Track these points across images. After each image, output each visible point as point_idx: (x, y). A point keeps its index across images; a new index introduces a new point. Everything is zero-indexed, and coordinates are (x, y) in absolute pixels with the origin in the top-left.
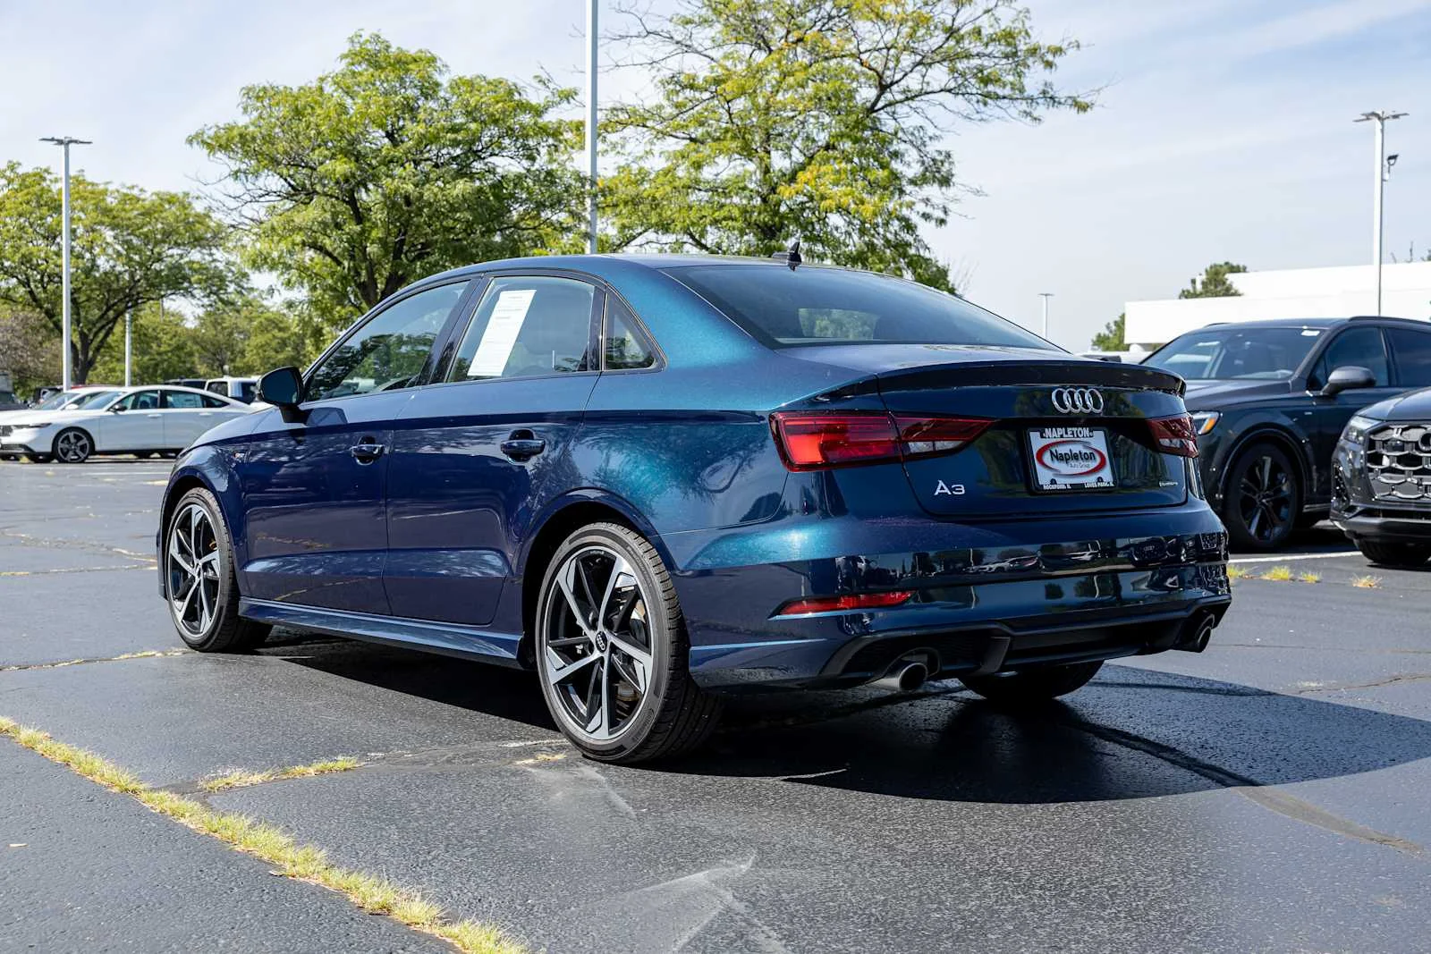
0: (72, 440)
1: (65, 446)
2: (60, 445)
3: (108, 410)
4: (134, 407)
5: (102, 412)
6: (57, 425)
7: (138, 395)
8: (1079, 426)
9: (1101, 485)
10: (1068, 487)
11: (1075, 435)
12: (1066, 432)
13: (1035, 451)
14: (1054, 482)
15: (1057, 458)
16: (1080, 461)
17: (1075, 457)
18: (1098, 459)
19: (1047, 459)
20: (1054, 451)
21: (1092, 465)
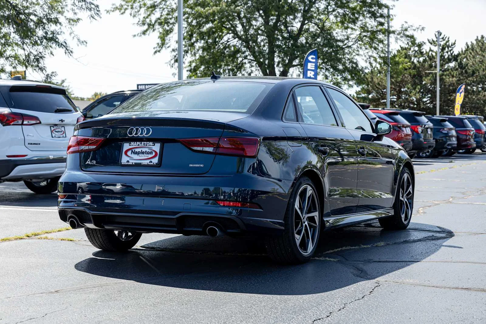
8: (147, 142)
9: (150, 164)
10: (134, 164)
11: (145, 145)
12: (141, 144)
13: (124, 150)
14: (128, 161)
15: (134, 153)
16: (145, 154)
17: (143, 153)
18: (154, 154)
19: (129, 153)
20: (133, 150)
21: (150, 156)
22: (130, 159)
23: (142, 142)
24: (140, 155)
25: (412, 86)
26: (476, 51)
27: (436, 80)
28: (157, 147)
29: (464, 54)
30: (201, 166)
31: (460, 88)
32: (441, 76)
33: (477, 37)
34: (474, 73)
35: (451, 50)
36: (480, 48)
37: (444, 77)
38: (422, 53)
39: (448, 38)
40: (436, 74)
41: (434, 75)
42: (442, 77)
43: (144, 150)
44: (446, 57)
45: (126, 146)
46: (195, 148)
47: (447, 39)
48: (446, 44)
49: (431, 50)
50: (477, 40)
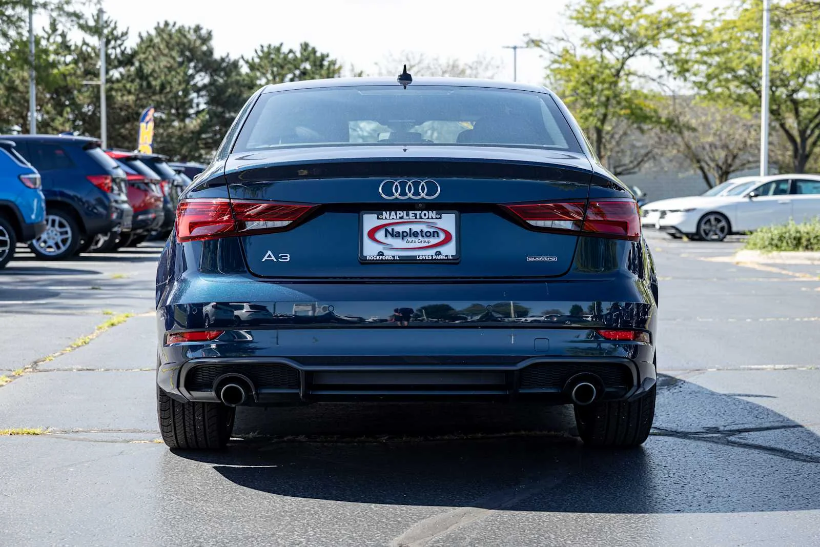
0: (713, 222)
1: (707, 227)
2: (703, 227)
3: (745, 197)
4: (775, 193)
5: (741, 199)
6: (701, 210)
7: (778, 182)
8: (422, 210)
9: (437, 257)
10: (397, 258)
11: (418, 217)
12: (407, 215)
13: (367, 229)
14: (381, 254)
15: (392, 235)
16: (420, 238)
17: (415, 234)
18: (442, 236)
19: (380, 235)
20: (390, 229)
21: (434, 241)
22: (384, 248)
23: (411, 212)
24: (410, 239)
25: (55, 108)
26: (159, 49)
27: (98, 98)
28: (448, 222)
29: (144, 53)
30: (553, 259)
31: (146, 114)
32: (109, 90)
33: (158, 23)
34: (163, 87)
35: (122, 44)
36: (164, 43)
37: (114, 93)
38: (68, 48)
39: (115, 23)
40: (98, 87)
41: (96, 90)
42: (109, 93)
43: (416, 228)
44: (113, 57)
45: (370, 221)
46: (532, 223)
47: (112, 25)
48: (112, 33)
49: (85, 43)
50: (157, 28)
